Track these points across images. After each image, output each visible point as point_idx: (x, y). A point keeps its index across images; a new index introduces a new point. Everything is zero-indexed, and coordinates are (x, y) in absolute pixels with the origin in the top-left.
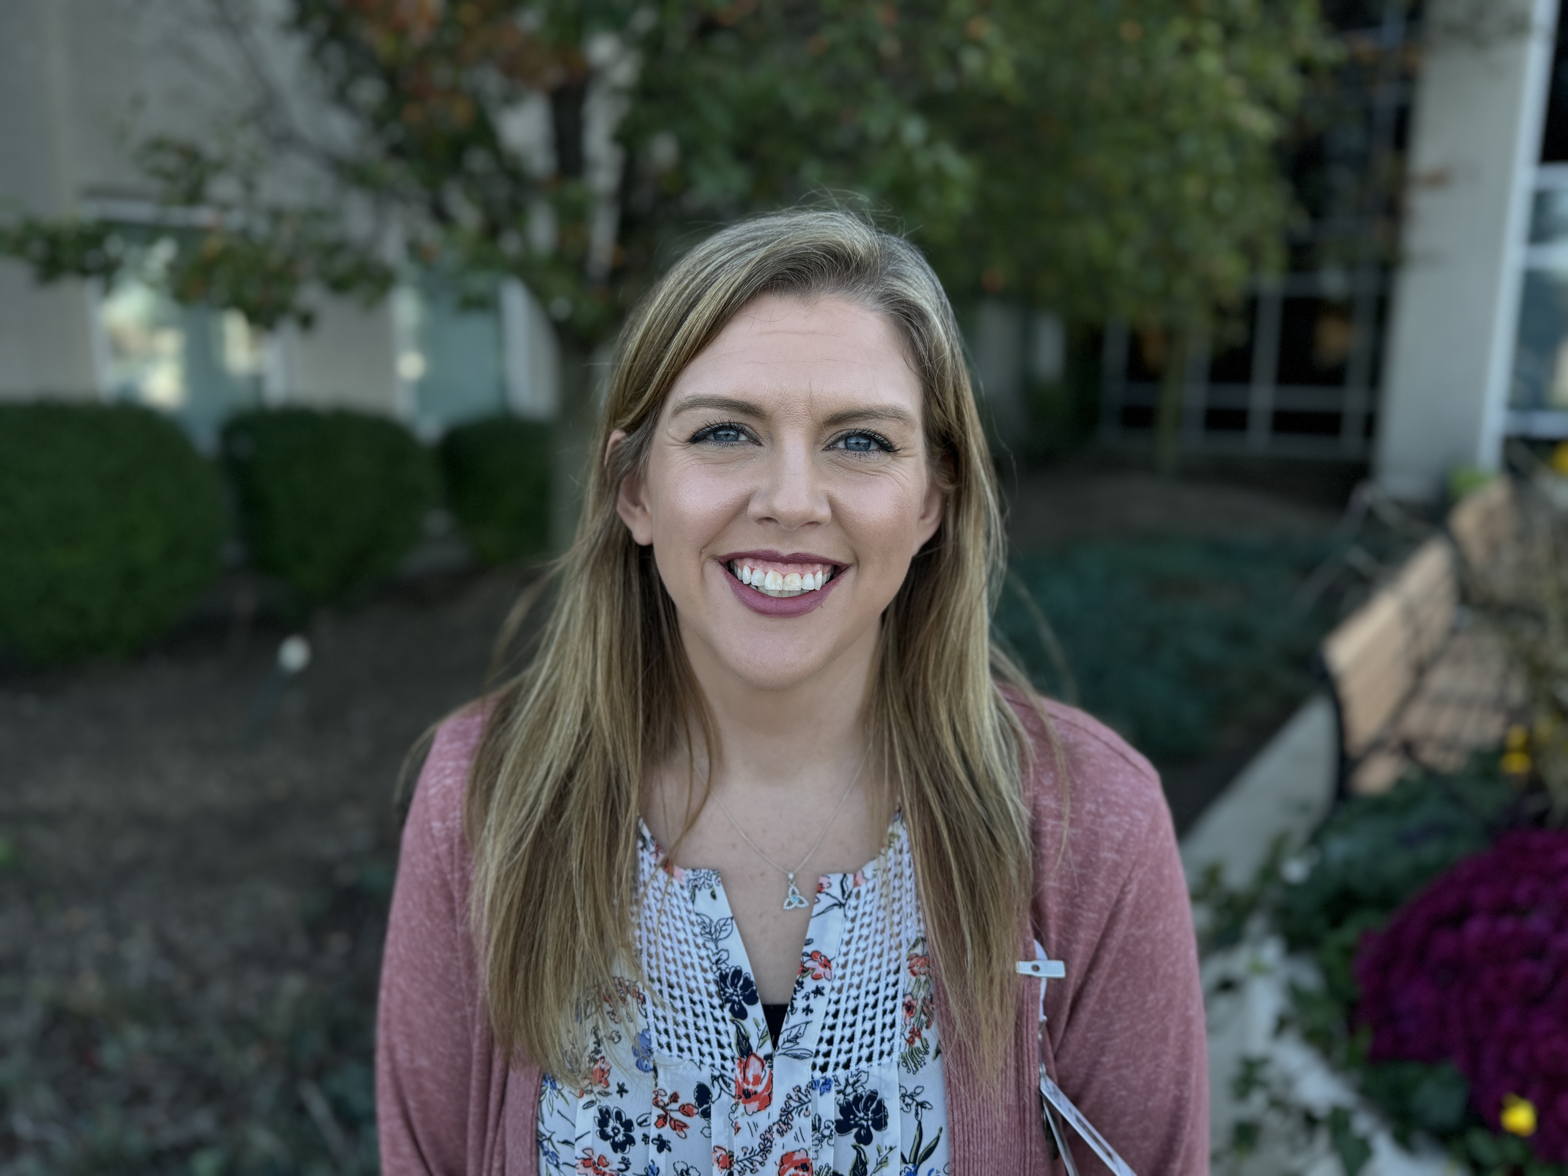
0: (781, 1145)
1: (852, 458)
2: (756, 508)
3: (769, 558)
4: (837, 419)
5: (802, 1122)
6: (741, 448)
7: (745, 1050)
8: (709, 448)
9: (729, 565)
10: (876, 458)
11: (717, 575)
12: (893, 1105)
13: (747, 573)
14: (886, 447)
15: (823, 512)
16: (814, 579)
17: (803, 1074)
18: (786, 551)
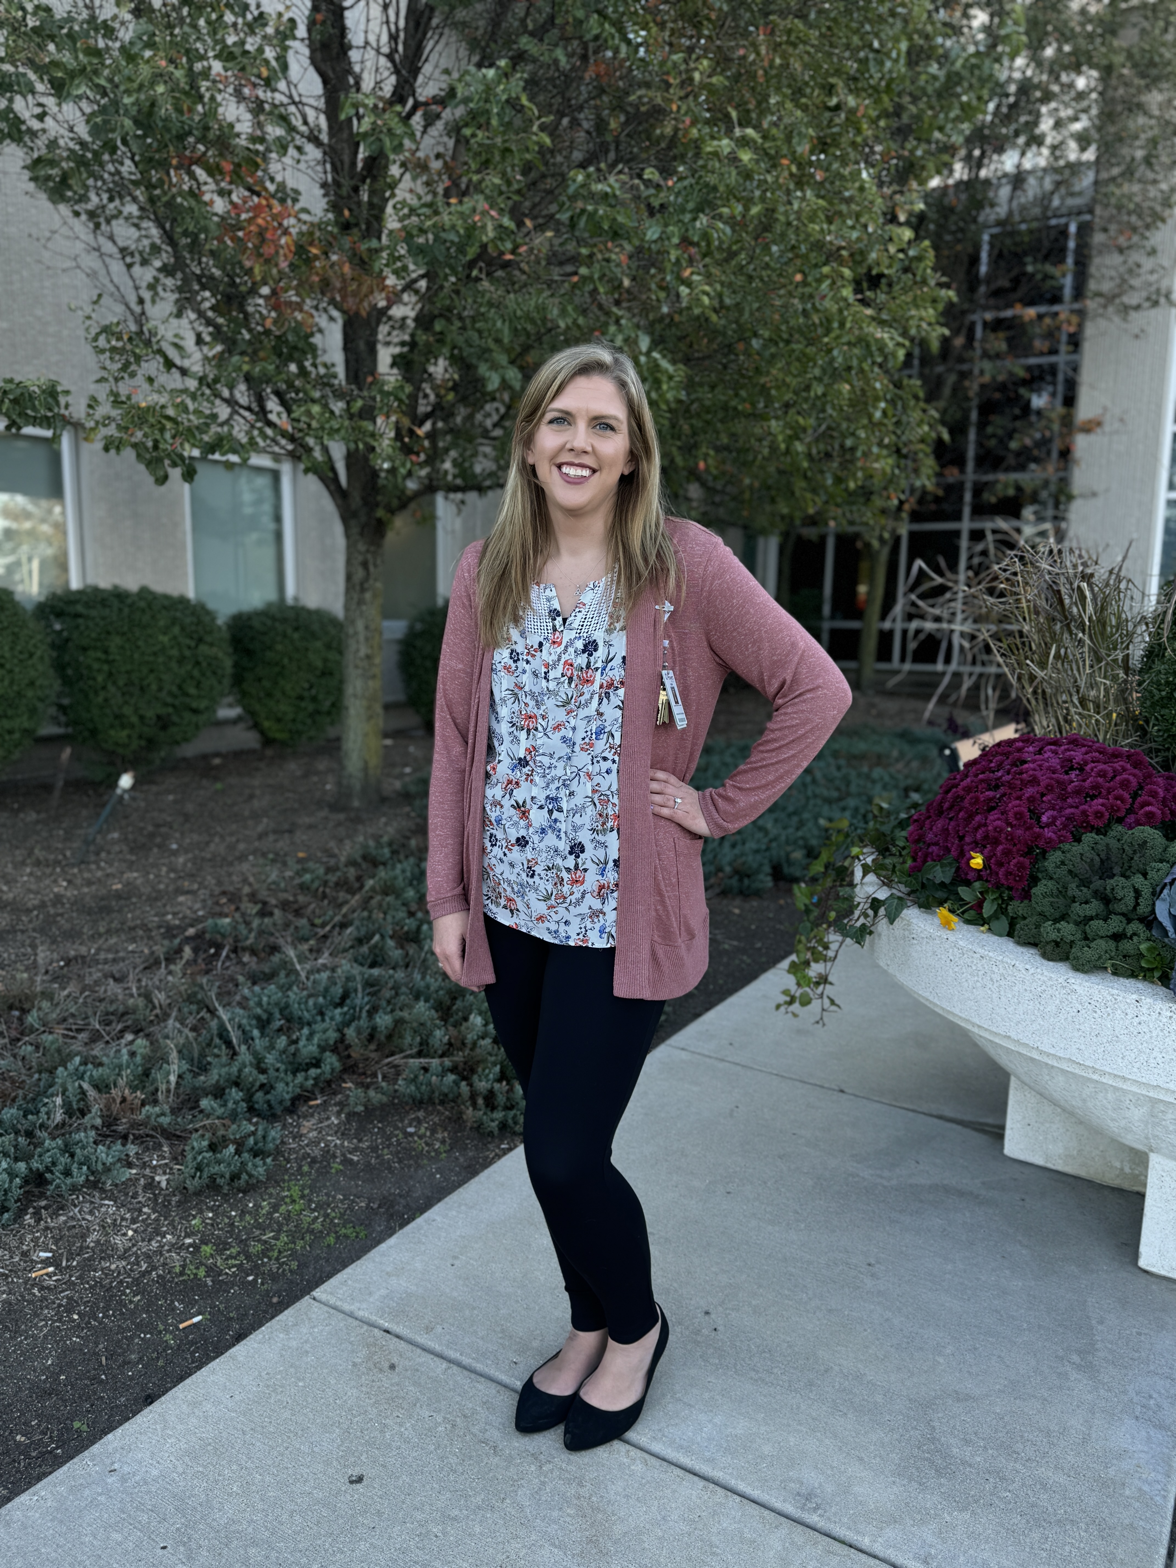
0: (564, 658)
1: (601, 432)
2: (568, 446)
3: (571, 464)
4: (596, 418)
5: (571, 650)
6: (566, 426)
7: (555, 629)
8: (554, 426)
9: (559, 467)
10: (609, 433)
11: (555, 470)
12: (601, 644)
13: (565, 469)
14: (612, 429)
15: (589, 449)
16: (586, 473)
17: (573, 634)
18: (577, 461)
